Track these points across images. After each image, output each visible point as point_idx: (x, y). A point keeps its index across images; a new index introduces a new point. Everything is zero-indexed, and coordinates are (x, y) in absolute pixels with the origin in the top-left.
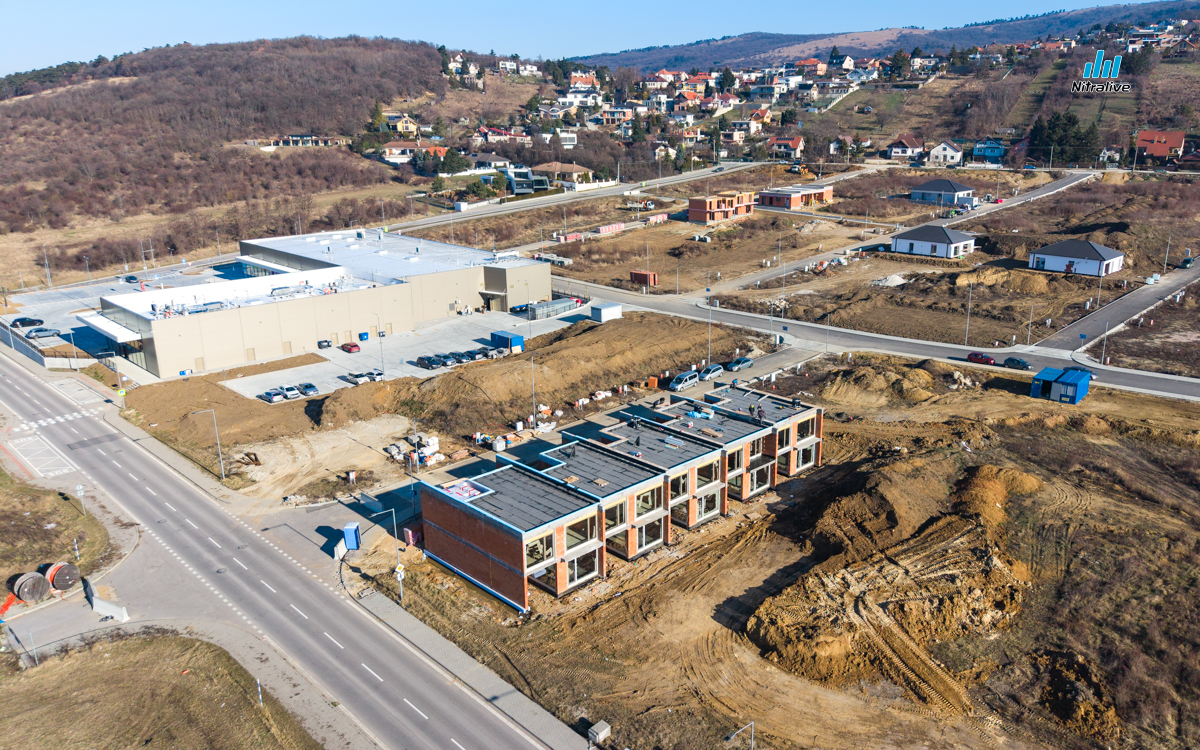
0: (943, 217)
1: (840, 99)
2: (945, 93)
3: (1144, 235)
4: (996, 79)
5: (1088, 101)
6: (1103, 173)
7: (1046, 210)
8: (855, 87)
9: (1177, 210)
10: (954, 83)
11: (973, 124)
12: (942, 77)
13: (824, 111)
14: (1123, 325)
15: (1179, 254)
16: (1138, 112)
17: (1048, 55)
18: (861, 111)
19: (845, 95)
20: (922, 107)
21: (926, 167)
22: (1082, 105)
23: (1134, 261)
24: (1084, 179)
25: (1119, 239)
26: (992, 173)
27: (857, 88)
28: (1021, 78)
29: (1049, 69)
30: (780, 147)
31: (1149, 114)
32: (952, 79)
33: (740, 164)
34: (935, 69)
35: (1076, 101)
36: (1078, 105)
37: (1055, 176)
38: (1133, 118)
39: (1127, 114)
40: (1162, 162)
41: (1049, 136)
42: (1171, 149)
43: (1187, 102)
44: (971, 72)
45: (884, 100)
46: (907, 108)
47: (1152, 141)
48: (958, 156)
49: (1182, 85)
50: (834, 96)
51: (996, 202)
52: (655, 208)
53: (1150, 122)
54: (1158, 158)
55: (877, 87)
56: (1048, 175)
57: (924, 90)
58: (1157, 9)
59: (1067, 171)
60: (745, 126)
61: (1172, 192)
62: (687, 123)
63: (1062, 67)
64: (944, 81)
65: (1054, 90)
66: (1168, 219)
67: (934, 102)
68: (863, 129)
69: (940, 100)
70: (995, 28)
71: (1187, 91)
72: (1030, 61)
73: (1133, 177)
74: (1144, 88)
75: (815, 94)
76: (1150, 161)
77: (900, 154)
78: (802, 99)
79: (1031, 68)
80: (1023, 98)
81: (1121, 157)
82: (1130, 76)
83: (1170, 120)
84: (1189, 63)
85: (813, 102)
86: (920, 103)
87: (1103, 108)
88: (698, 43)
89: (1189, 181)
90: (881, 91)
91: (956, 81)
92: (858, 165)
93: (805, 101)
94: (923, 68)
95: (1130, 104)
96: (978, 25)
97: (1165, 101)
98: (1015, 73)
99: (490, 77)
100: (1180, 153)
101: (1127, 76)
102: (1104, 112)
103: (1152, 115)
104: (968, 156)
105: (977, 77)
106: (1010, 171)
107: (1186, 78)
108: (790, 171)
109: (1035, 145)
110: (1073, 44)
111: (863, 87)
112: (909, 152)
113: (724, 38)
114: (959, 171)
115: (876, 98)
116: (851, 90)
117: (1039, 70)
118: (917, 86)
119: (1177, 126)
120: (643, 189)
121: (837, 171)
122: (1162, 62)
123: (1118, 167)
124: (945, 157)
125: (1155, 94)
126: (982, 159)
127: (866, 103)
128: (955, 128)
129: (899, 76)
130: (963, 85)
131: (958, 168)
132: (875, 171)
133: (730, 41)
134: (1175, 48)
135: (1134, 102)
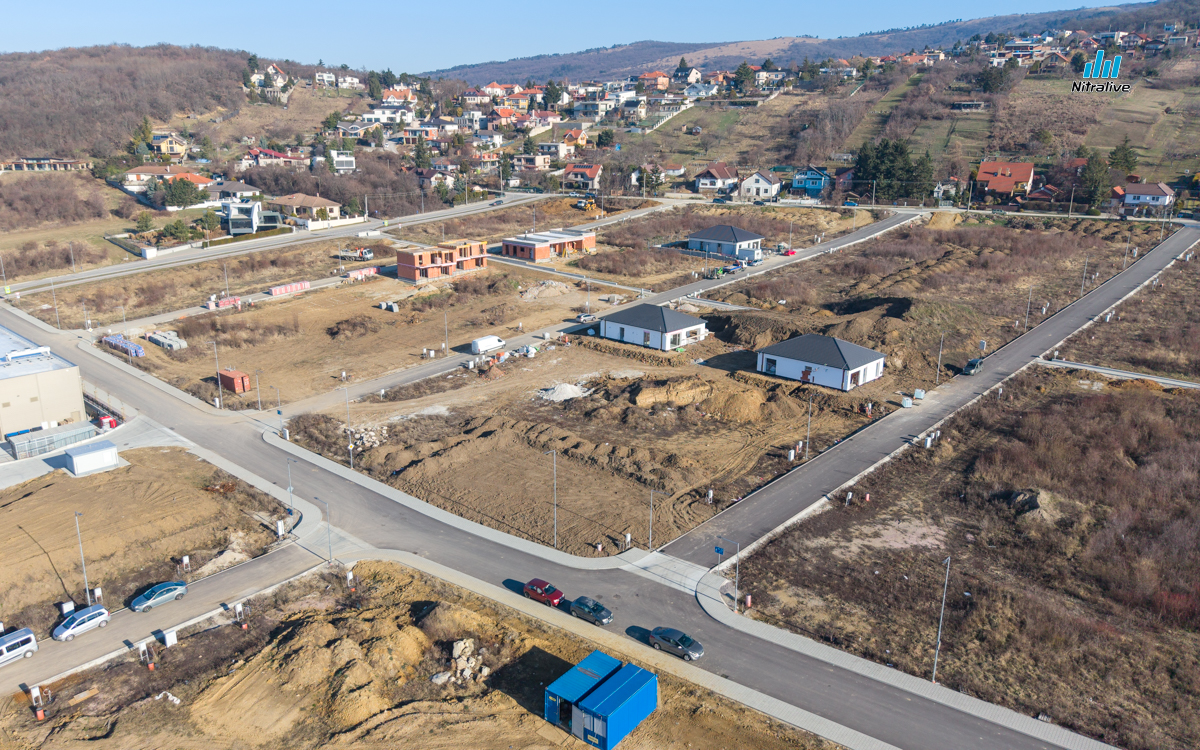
0: (707, 278)
1: (670, 117)
2: (785, 112)
3: (926, 322)
4: (843, 96)
5: (936, 122)
6: (932, 213)
7: (838, 269)
8: (689, 104)
9: (999, 271)
10: (796, 100)
11: (803, 150)
12: (786, 93)
13: (648, 131)
14: (824, 499)
15: (970, 348)
16: (990, 137)
17: (904, 69)
18: (690, 132)
19: (675, 114)
20: (757, 127)
21: (733, 203)
22: (929, 127)
23: (904, 361)
24: (908, 222)
25: (889, 327)
26: (804, 211)
27: (692, 105)
28: (871, 94)
29: (904, 85)
30: (576, 175)
31: (1002, 139)
32: (797, 95)
33: (528, 195)
34: (780, 84)
35: (924, 123)
36: (924, 127)
37: (876, 216)
38: (984, 144)
39: (978, 139)
40: (1004, 200)
41: (876, 167)
42: (1016, 183)
43: (1047, 125)
44: (817, 87)
45: (715, 120)
46: (739, 128)
47: (995, 174)
48: (775, 188)
49: (1044, 106)
50: (662, 114)
51: (787, 254)
52: (374, 258)
53: (1003, 149)
54: (1001, 195)
55: (712, 104)
56: (869, 214)
57: (763, 108)
58: (1053, 19)
59: (893, 209)
60: (553, 149)
61: (1002, 243)
62: (493, 145)
63: (916, 83)
64: (788, 97)
65: (902, 110)
66: (983, 284)
67: (771, 121)
68: (686, 153)
69: (778, 119)
70: (890, 38)
71: (1048, 113)
72: (882, 76)
73: (966, 219)
74: (1001, 108)
75: (642, 112)
76: (989, 199)
77: (709, 186)
78: (627, 118)
79: (883, 84)
80: (867, 118)
81: (957, 193)
82: (987, 95)
83: (1024, 146)
84: (1058, 79)
85: (640, 121)
86: (756, 123)
87: (952, 131)
88: (587, 51)
89: (1028, 226)
90: (716, 108)
91: (800, 98)
92: (655, 199)
93: (630, 120)
94: (768, 83)
95: (982, 128)
96: (874, 34)
97: (1021, 124)
98: (865, 89)
99: (300, 89)
100: (1028, 188)
101: (982, 94)
102: (953, 136)
103: (1005, 140)
104: (787, 188)
105: (824, 93)
106: (826, 209)
107: (1050, 97)
108: (575, 206)
109: (859, 178)
110: (942, 56)
111: (698, 104)
112: (719, 184)
113: (614, 47)
114: (767, 209)
115: (708, 118)
116: (683, 108)
117: (891, 86)
118: (755, 103)
119: (1031, 154)
120: (386, 229)
121: (630, 207)
122: (1027, 78)
123: (953, 205)
124: (758, 190)
125: (1011, 115)
126: (801, 192)
127: (696, 123)
128: (785, 153)
129: (740, 92)
130: (805, 103)
131: (768, 204)
132: (670, 208)
133: (620, 49)
134: (1046, 62)
135: (987, 124)
